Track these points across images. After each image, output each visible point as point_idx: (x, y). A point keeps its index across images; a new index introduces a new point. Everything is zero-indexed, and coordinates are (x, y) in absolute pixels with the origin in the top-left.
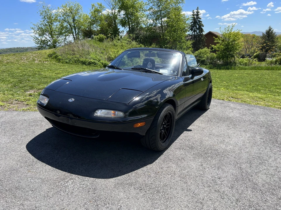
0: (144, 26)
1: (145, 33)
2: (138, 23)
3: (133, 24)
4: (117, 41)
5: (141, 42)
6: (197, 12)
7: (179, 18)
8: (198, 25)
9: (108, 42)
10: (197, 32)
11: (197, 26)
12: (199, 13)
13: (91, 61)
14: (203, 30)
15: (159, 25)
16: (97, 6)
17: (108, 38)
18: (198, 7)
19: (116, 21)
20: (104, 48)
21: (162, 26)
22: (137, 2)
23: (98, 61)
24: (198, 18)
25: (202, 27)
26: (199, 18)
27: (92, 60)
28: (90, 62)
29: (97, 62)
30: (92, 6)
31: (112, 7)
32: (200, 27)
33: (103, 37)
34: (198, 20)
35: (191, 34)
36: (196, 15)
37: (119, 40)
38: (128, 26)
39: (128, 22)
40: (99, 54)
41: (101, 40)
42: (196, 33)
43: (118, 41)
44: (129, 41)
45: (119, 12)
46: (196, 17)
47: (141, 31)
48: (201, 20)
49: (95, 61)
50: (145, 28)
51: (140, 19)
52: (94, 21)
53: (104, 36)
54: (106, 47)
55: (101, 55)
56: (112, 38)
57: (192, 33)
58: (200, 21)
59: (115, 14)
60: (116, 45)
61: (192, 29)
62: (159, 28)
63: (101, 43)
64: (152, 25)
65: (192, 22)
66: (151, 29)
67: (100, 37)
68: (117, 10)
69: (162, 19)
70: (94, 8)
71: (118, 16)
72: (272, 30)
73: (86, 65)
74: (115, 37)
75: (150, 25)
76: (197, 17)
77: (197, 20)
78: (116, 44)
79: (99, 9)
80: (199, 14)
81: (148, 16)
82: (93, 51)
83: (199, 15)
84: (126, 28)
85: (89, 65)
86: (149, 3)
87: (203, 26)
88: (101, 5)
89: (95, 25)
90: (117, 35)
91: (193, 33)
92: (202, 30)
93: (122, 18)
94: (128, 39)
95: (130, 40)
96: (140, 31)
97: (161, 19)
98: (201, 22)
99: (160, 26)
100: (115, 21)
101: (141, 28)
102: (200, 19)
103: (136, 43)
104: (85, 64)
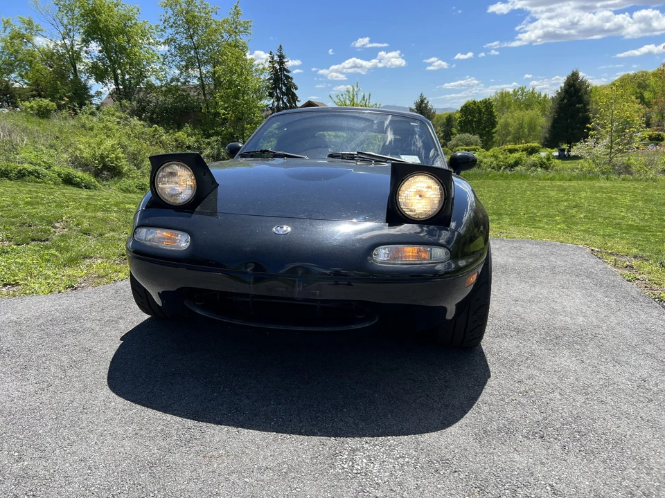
0: (158, 83)
1: (161, 98)
2: (141, 75)
3: (127, 77)
4: (87, 117)
5: (152, 121)
6: (279, 56)
7: (243, 67)
8: (285, 85)
9: (65, 118)
10: (283, 101)
11: (284, 88)
12: (284, 58)
13: (25, 169)
14: (297, 98)
15: (196, 82)
16: (19, 26)
17: (60, 107)
18: (281, 46)
19: (80, 67)
20: (57, 134)
21: (203, 86)
22: (133, 22)
23: (46, 169)
24: (283, 69)
25: (294, 91)
26: (285, 69)
27: (26, 166)
28: (21, 170)
29: (43, 170)
30: (4, 24)
31: (62, 29)
32: (289, 89)
33: (48, 105)
34: (284, 75)
35: (271, 106)
36: (278, 62)
37: (93, 114)
38: (113, 81)
39: (114, 71)
40: (44, 149)
41: (44, 114)
42: (281, 102)
43: (90, 117)
44: (121, 118)
45: (86, 42)
46: (278, 67)
47: (149, 93)
48: (289, 75)
49: (37, 167)
50: (161, 87)
51: (145, 63)
52: (11, 65)
53: (51, 103)
54: (61, 131)
55: (52, 152)
56: (74, 110)
57: (274, 102)
58: (287, 77)
59: (72, 48)
60: (88, 126)
61: (271, 95)
62: (195, 87)
63: (44, 121)
64: (178, 80)
65: (270, 79)
66: (177, 89)
67: (40, 107)
68: (78, 38)
69: (202, 68)
70: (8, 30)
71: (83, 54)
72: (426, 102)
73: (10, 179)
74: (81, 107)
75: (172, 80)
76: (280, 68)
77: (281, 74)
78: (88, 124)
79: (25, 33)
80: (284, 60)
81: (165, 57)
82: (23, 141)
83: (284, 63)
84: (109, 85)
85: (19, 178)
86: (165, 28)
87: (296, 89)
88: (30, 23)
89: (13, 75)
90: (87, 102)
91: (276, 104)
92: (294, 98)
93: (95, 60)
94: (117, 114)
95: (123, 115)
96: (146, 93)
97: (199, 67)
98: (291, 78)
99: (198, 83)
100: (75, 67)
101: (150, 87)
102: (288, 72)
103: (142, 122)
104: (7, 177)
